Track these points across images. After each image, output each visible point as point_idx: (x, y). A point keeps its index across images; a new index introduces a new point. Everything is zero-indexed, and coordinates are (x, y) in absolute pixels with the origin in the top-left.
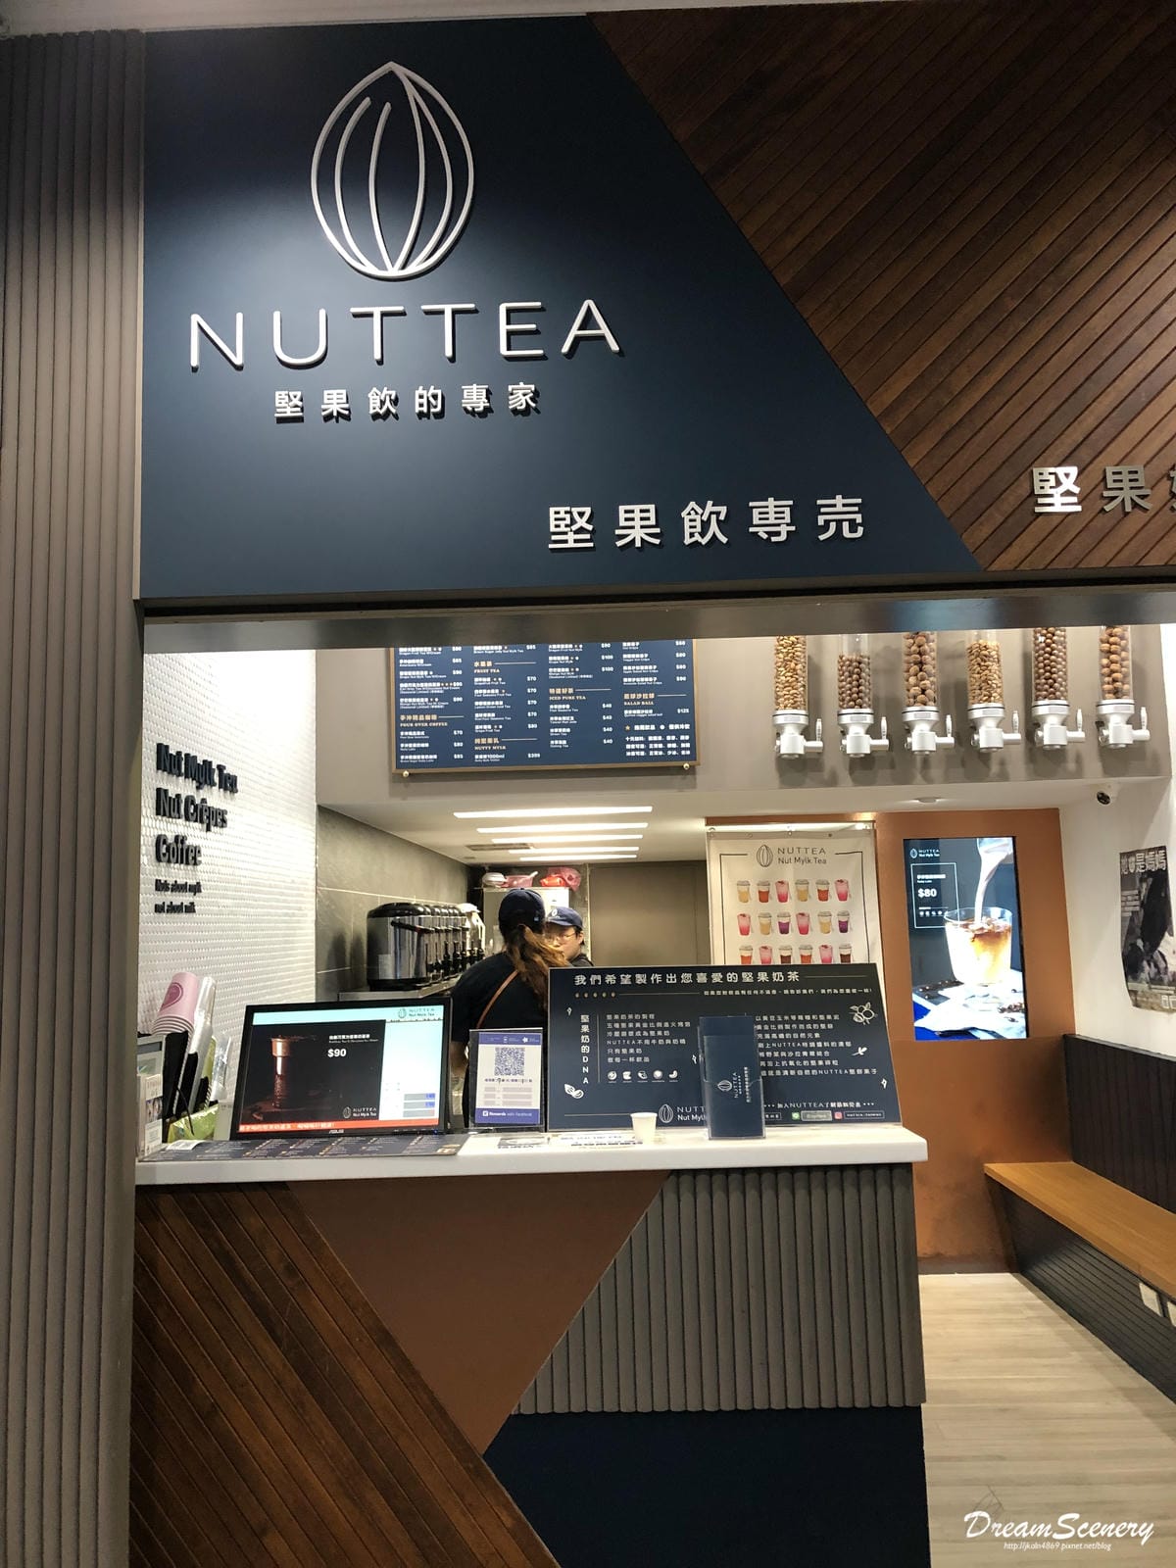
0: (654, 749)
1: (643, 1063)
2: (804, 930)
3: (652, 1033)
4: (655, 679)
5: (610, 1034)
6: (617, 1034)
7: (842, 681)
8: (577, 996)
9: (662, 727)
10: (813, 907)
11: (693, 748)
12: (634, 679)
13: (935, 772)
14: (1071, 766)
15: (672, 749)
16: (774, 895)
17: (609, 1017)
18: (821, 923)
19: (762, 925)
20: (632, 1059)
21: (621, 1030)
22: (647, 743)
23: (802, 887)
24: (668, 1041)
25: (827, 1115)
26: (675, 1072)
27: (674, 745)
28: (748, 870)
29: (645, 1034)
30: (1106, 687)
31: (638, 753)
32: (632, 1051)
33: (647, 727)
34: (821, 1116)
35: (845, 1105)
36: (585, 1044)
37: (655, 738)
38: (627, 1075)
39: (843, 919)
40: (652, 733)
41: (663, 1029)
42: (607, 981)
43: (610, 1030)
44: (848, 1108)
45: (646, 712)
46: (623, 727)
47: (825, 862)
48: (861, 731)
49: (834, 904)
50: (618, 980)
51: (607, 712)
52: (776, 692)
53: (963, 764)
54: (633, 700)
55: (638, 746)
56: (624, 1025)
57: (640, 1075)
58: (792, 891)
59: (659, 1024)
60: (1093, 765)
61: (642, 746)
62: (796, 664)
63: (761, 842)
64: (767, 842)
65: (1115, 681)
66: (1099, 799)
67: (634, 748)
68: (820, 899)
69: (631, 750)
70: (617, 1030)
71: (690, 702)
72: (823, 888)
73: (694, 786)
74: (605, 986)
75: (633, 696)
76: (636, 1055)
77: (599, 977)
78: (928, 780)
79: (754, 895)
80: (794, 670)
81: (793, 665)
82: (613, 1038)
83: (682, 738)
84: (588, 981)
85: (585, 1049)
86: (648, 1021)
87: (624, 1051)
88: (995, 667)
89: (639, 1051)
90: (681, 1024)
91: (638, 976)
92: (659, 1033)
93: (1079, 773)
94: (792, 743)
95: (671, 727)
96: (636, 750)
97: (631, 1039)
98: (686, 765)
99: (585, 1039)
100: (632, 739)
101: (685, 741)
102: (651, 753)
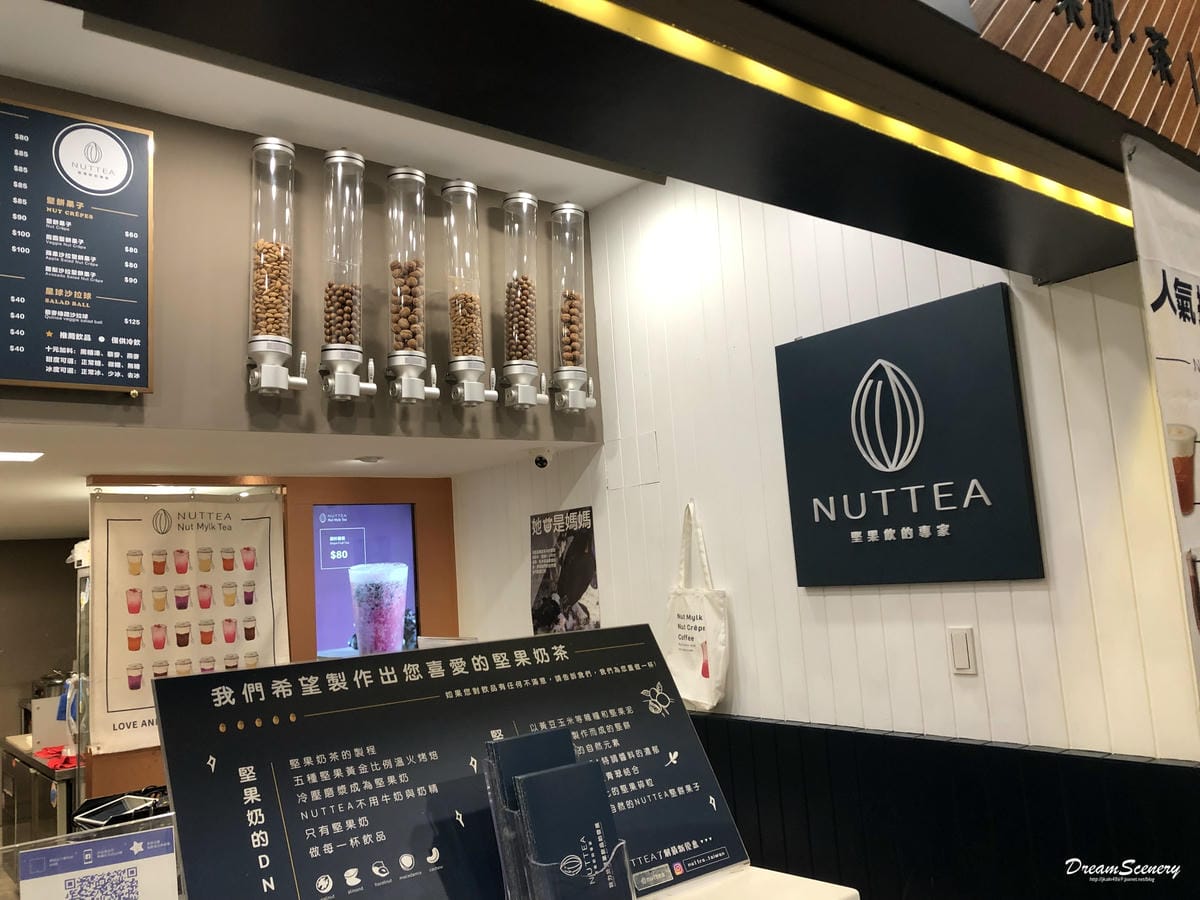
0: (88, 367)
1: (375, 844)
2: (205, 604)
3: (379, 782)
4: (94, 274)
5: (303, 797)
6: (316, 795)
7: (330, 312)
8: (222, 728)
9: (102, 339)
10: (217, 577)
11: (144, 371)
12: (62, 270)
13: (414, 424)
14: (530, 427)
15: (115, 369)
16: (171, 565)
17: (294, 763)
18: (225, 595)
19: (156, 600)
20: (354, 842)
21: (321, 785)
22: (78, 357)
23: (205, 557)
24: (410, 793)
25: (662, 874)
26: (435, 851)
27: (118, 365)
28: (144, 539)
29: (368, 785)
30: (566, 354)
31: (63, 370)
32: (350, 824)
33: (79, 337)
34: (658, 876)
35: (681, 849)
36: (257, 828)
37: (91, 352)
38: (352, 878)
39: (249, 590)
40: (86, 345)
41: (395, 771)
42: (277, 693)
43: (300, 790)
44: (687, 854)
45: (79, 316)
46: (41, 334)
47: (230, 528)
48: (350, 370)
49: (240, 574)
50: (297, 688)
51: (17, 308)
52: (255, 314)
53: (439, 418)
54: (59, 298)
55: (64, 360)
56: (325, 775)
57: (375, 870)
58: (193, 561)
59: (387, 763)
60: (547, 427)
61: (71, 361)
62: (283, 284)
63: (161, 506)
64: (166, 506)
65: (573, 350)
66: (537, 462)
67: (58, 362)
68: (225, 569)
69: (53, 365)
70: (314, 787)
71: (142, 311)
72: (228, 556)
73: (140, 421)
74: (274, 704)
75: (60, 292)
76: (359, 832)
77: (259, 687)
78: (407, 432)
79: (148, 566)
80: (280, 290)
81: (278, 283)
82: (311, 805)
83: (130, 356)
84: (238, 695)
85: (259, 839)
86: (367, 759)
87: (337, 827)
88: (479, 321)
89: (363, 821)
90: (422, 757)
91: (331, 677)
92: (392, 780)
93: (535, 436)
94: (272, 376)
95: (115, 340)
96: (60, 365)
97: (344, 799)
98: (134, 392)
99: (255, 817)
100: (55, 349)
101: (133, 361)
102: (84, 372)
